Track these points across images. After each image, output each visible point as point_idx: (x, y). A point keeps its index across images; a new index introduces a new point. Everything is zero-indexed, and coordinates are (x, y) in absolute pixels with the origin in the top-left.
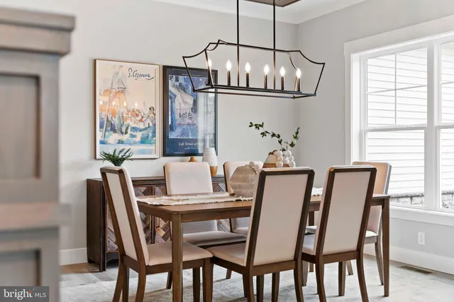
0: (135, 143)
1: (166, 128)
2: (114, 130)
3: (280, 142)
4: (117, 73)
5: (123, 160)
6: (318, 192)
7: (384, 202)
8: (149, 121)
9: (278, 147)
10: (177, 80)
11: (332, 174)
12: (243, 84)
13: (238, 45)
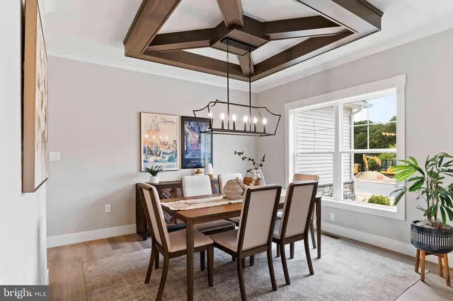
0: (165, 161)
1: (183, 153)
2: (152, 154)
3: (254, 164)
4: (154, 121)
5: (157, 172)
8: (173, 148)
9: (252, 167)
10: (189, 124)
11: (292, 187)
12: (231, 128)
13: (228, 103)
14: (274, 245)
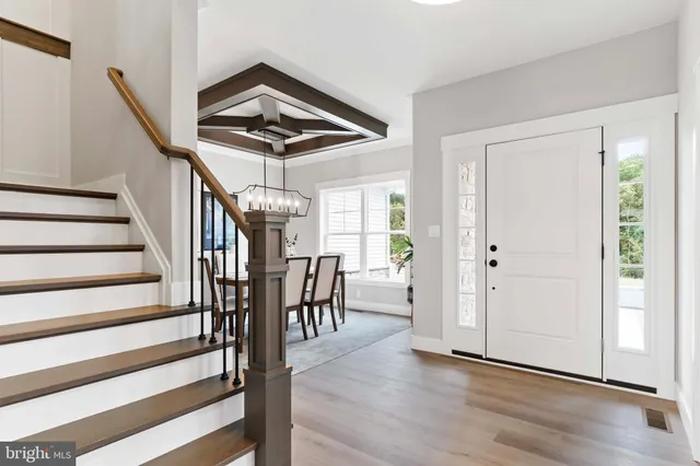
3: (287, 242)
6: (312, 270)
7: (342, 274)
11: (320, 259)
13: (265, 187)
14: (306, 309)
